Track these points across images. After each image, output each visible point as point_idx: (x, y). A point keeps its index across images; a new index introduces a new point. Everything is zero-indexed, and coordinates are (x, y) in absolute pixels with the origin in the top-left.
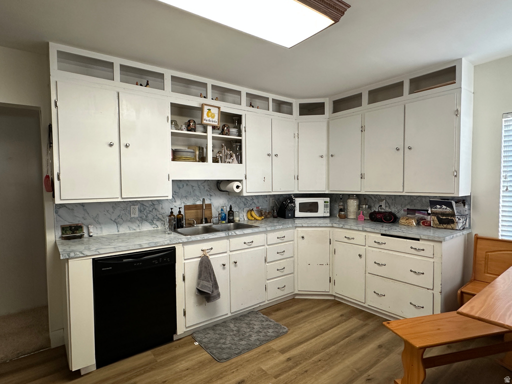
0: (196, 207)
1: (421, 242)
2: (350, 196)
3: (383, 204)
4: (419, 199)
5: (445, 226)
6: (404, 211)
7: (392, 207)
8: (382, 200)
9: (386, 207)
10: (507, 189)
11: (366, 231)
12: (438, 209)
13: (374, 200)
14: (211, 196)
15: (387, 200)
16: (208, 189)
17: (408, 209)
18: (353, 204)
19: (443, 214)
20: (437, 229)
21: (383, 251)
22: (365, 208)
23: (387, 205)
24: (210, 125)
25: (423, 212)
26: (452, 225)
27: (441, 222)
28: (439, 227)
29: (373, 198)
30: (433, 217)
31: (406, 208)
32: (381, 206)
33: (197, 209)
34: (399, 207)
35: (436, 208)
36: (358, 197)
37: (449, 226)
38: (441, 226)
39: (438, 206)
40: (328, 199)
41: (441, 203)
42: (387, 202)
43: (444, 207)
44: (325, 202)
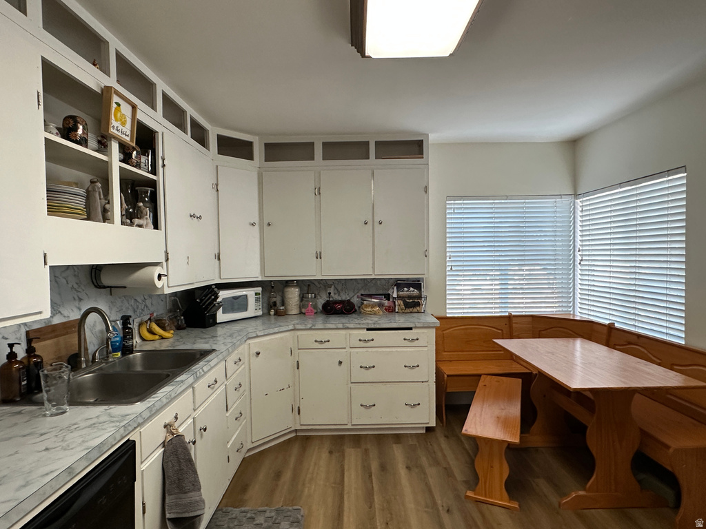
0: (53, 331)
1: (414, 331)
2: (287, 283)
3: (332, 290)
4: (374, 282)
5: (411, 309)
6: (358, 297)
7: (341, 294)
8: (330, 286)
9: (335, 294)
10: (451, 269)
11: (348, 328)
12: (405, 292)
13: (318, 286)
14: (80, 300)
15: (336, 286)
16: (76, 286)
17: (362, 295)
18: (293, 294)
19: (410, 297)
20: (403, 315)
21: (370, 350)
22: (311, 297)
23: (336, 291)
24: (115, 138)
25: (380, 296)
26: (418, 308)
27: (407, 305)
28: (406, 311)
29: (317, 284)
30: (399, 302)
31: (359, 294)
32: (330, 293)
33: (56, 336)
34: (352, 294)
35: (403, 291)
36: (300, 283)
37: (415, 310)
38: (407, 310)
39: (406, 289)
40: (259, 290)
41: (409, 286)
42: (335, 288)
43: (412, 289)
44: (256, 294)
